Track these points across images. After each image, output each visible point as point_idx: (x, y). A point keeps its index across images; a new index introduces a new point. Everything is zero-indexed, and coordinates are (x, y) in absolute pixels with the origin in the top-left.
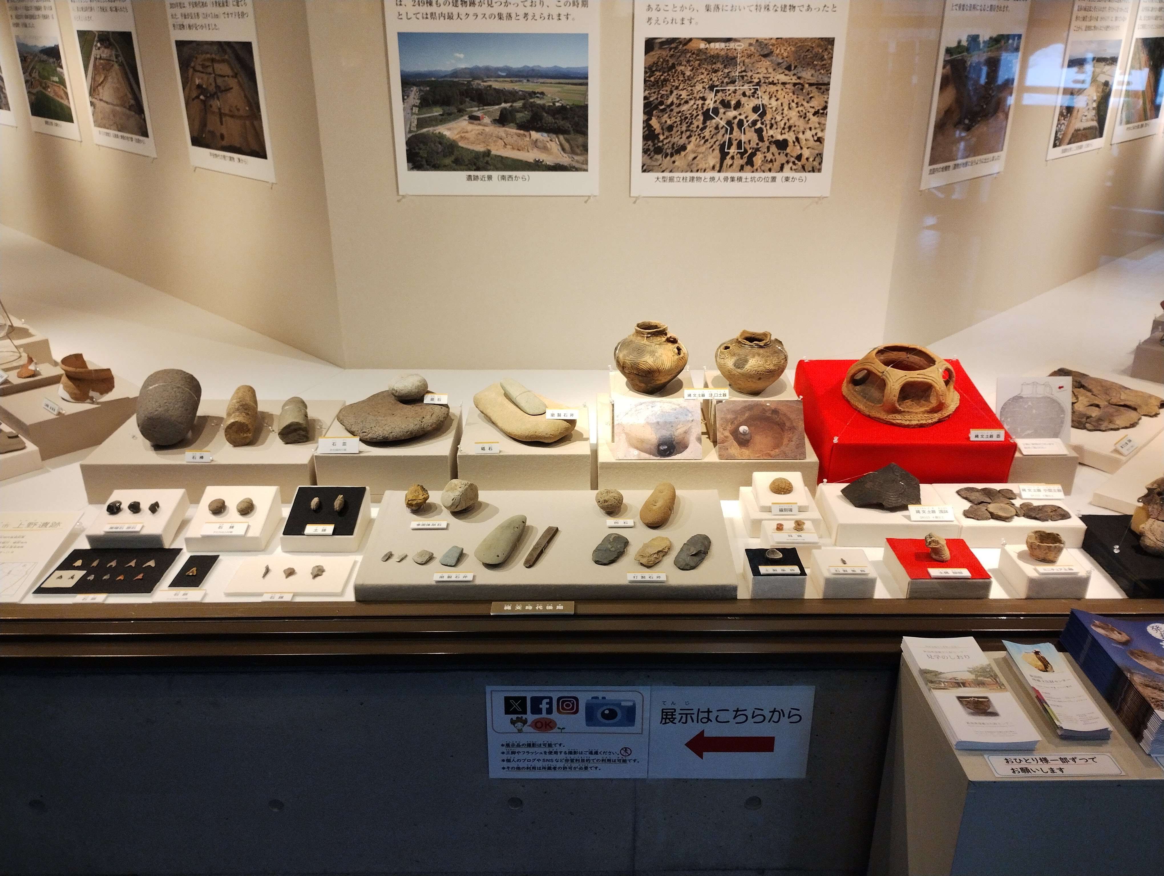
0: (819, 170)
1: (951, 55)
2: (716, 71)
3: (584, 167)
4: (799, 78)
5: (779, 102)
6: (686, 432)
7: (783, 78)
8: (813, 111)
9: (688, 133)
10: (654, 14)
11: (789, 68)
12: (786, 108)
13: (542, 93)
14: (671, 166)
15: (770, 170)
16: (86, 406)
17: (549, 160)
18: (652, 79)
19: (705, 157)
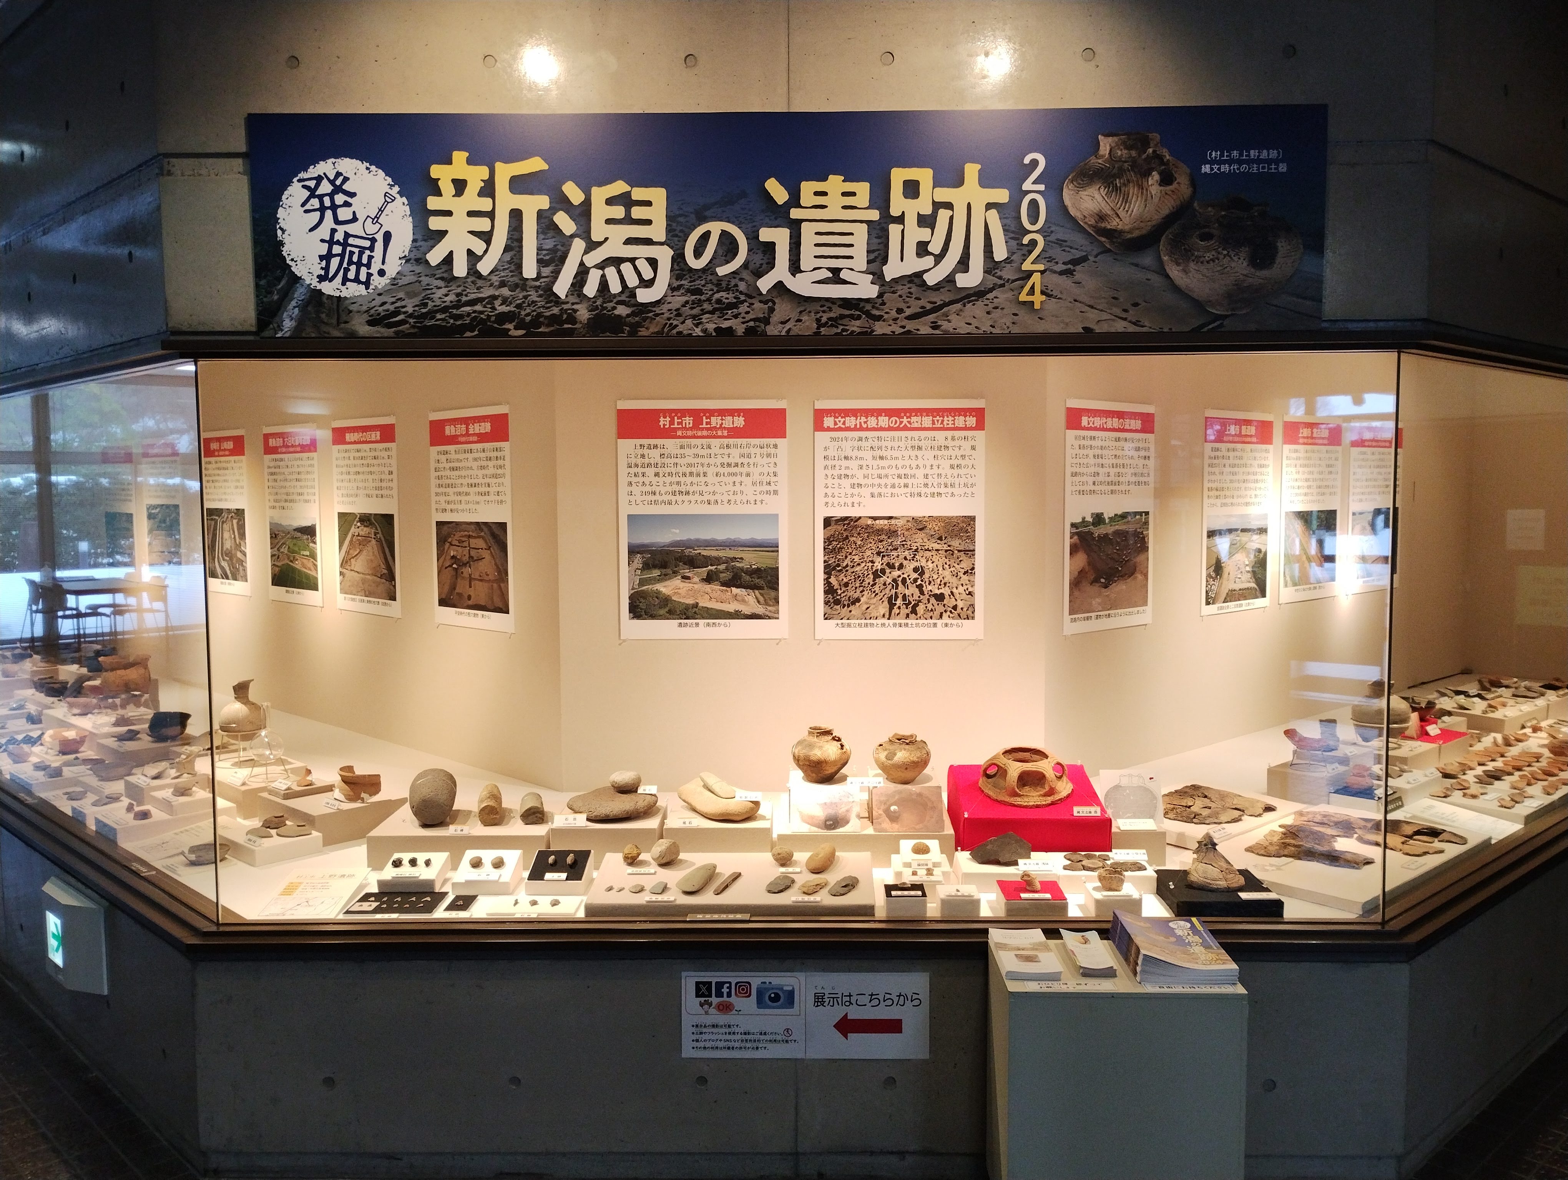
0: (973, 618)
1: (1077, 528)
2: (881, 541)
3: (776, 615)
4: (949, 546)
5: (935, 564)
6: (847, 811)
7: (936, 546)
8: (963, 571)
9: (861, 588)
10: (830, 500)
11: (940, 539)
12: (941, 569)
13: (742, 558)
14: (849, 615)
15: (931, 618)
16: (358, 805)
17: (747, 610)
18: (830, 547)
19: (876, 608)
